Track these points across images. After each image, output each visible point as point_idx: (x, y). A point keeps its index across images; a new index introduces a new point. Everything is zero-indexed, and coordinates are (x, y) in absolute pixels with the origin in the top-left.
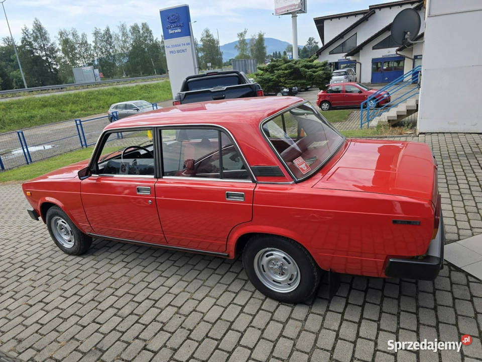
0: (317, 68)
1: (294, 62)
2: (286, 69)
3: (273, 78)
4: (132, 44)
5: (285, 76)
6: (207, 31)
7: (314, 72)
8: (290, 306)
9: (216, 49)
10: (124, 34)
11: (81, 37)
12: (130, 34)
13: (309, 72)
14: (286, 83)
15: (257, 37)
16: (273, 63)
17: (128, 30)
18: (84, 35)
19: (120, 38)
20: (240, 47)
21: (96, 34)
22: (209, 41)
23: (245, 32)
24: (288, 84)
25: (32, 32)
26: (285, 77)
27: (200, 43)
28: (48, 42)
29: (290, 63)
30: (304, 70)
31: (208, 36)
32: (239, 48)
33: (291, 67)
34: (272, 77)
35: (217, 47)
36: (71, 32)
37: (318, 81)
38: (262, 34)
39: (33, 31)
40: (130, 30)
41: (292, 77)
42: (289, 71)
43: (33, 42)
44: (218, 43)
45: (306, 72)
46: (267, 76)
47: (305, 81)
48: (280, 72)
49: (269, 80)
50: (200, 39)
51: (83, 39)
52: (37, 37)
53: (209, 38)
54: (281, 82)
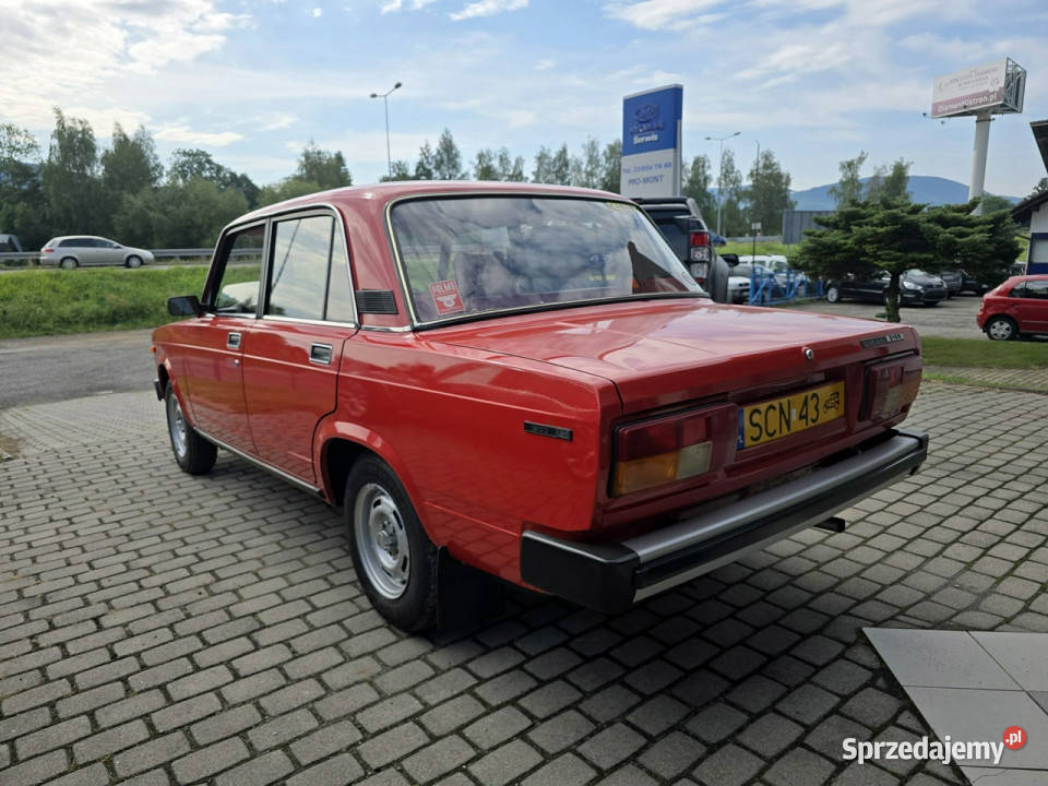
0: (973, 226)
1: (908, 209)
2: (882, 224)
3: (845, 244)
4: (604, 179)
5: (878, 240)
6: (767, 157)
7: (962, 235)
8: (394, 633)
9: (782, 195)
10: (593, 160)
11: (513, 163)
12: (604, 159)
13: (946, 234)
14: (878, 258)
15: (890, 173)
16: (854, 209)
17: (601, 153)
18: (519, 161)
19: (583, 167)
20: (841, 191)
21: (541, 158)
22: (770, 177)
23: (861, 160)
24: (883, 260)
25: (435, 153)
26: (879, 242)
27: (746, 183)
28: (458, 171)
29: (894, 211)
30: (930, 229)
31: (766, 167)
32: (839, 195)
33: (895, 219)
34: (843, 241)
35: (786, 189)
36: (499, 154)
37: (969, 259)
38: (904, 164)
39: (439, 152)
40: (605, 153)
41: (897, 244)
42: (890, 228)
43: (433, 171)
44: (788, 180)
45: (938, 234)
46: (835, 237)
47: (931, 256)
48: (867, 229)
49: (835, 248)
50: (749, 172)
51: (515, 168)
52: (442, 161)
53: (770, 171)
54: (865, 254)
